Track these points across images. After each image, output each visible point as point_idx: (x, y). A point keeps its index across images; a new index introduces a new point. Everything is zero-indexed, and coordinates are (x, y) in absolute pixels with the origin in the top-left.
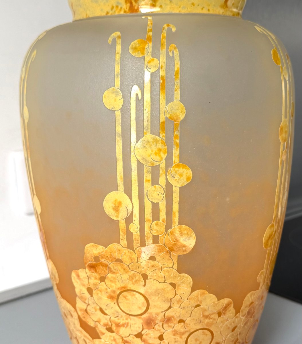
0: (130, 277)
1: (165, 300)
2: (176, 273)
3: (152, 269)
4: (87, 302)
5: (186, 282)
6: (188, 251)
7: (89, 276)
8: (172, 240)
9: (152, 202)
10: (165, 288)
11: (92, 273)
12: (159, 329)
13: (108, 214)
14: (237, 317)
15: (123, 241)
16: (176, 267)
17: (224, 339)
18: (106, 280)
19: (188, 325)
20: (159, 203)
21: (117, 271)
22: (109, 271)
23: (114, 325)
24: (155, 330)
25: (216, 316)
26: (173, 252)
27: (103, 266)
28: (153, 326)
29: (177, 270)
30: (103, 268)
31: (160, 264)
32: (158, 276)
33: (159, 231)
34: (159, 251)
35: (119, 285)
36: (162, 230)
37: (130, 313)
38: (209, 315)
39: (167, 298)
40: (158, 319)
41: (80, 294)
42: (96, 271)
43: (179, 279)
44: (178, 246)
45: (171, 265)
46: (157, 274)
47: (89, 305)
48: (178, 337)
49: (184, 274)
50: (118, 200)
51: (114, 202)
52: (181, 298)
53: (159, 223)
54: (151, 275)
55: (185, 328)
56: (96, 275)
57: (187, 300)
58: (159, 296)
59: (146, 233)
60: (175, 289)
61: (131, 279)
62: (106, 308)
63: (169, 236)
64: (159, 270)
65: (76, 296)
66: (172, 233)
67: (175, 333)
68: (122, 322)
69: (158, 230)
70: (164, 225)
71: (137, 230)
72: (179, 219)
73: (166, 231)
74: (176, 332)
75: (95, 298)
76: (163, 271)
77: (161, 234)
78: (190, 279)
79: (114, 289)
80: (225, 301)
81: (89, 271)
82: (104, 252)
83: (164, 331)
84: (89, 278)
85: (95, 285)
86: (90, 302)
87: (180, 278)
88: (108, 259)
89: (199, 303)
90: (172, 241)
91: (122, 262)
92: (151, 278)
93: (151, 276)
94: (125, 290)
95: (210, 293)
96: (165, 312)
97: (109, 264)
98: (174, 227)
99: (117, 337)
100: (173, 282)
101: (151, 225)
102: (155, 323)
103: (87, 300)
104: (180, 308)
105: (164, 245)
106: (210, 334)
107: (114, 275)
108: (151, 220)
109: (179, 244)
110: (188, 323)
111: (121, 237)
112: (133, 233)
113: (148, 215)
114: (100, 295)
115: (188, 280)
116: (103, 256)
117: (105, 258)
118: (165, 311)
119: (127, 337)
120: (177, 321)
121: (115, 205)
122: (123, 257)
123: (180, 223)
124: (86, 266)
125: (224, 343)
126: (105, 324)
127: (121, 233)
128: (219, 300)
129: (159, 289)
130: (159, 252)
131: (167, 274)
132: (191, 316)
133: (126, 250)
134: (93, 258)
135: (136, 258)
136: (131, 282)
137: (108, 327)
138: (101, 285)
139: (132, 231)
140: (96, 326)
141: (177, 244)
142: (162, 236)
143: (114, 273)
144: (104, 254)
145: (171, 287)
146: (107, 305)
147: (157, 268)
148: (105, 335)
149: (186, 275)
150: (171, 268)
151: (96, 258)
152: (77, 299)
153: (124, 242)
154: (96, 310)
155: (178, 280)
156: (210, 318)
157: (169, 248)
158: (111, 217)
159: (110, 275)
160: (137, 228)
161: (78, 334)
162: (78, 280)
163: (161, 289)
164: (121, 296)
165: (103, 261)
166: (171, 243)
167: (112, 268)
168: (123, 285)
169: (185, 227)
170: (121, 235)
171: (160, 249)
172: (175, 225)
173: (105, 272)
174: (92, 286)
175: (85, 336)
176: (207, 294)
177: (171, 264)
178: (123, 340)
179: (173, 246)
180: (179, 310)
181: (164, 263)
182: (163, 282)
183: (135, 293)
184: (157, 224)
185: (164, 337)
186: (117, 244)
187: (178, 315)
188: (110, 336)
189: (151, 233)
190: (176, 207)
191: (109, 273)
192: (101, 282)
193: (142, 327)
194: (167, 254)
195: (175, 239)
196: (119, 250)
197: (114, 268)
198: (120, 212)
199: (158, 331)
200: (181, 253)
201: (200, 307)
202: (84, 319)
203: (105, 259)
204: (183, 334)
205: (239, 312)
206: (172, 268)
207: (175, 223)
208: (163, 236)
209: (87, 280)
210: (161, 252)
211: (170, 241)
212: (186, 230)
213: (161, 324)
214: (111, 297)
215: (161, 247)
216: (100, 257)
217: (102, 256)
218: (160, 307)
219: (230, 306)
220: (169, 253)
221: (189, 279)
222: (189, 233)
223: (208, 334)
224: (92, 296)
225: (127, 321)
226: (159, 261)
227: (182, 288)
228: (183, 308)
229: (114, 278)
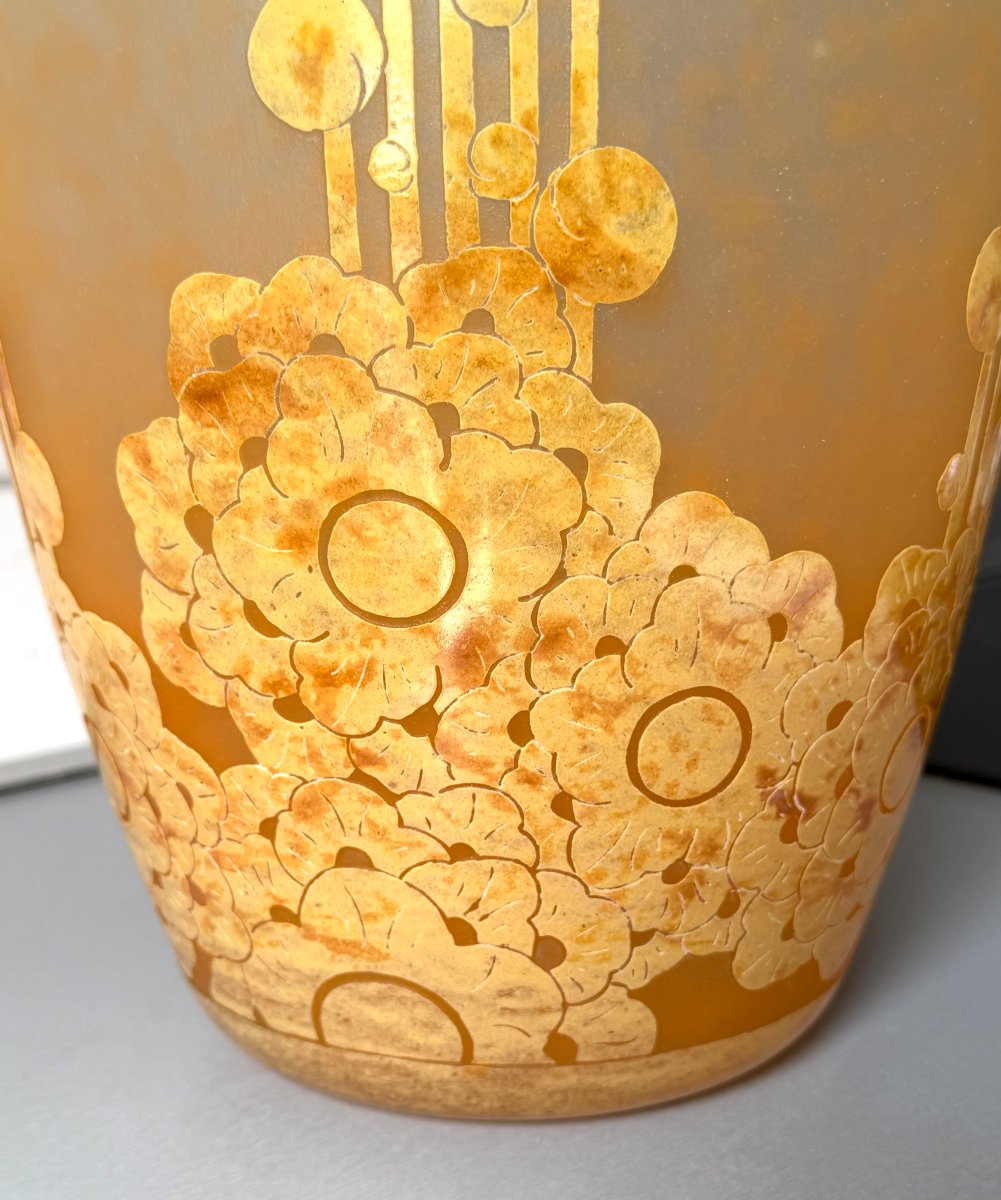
0: (379, 426)
1: (538, 538)
2: (587, 397)
3: (477, 380)
4: (187, 586)
5: (630, 445)
6: (643, 287)
7: (191, 450)
8: (571, 225)
9: (475, 24)
10: (536, 477)
11: (205, 431)
12: (512, 683)
13: (268, 104)
14: (849, 658)
15: (342, 240)
16: (585, 366)
17: (794, 757)
18: (269, 457)
19: (641, 669)
20: (505, 29)
21: (320, 398)
22: (283, 407)
23: (309, 679)
24: (495, 688)
25: (760, 632)
26: (573, 286)
27: (253, 383)
28: (486, 673)
29: (590, 380)
30: (256, 392)
31: (513, 350)
32: (505, 414)
33: (508, 176)
34: (510, 279)
35: (330, 471)
36: (520, 174)
37: (380, 613)
38: (730, 627)
39: (545, 528)
40: (507, 637)
41: (159, 555)
42: (223, 417)
43: (602, 430)
44: (598, 256)
45: (562, 358)
46: (499, 402)
47: (197, 597)
48: (593, 726)
49: (622, 406)
50: (318, 26)
51: (298, 38)
52: (611, 527)
53: (508, 136)
54: (473, 409)
55: (627, 681)
56: (224, 438)
57: (637, 539)
58: (512, 516)
59: (448, 187)
60: (581, 479)
61: (383, 434)
62: (274, 597)
63: (555, 203)
64: (510, 382)
65: (141, 566)
66: (566, 186)
67: (584, 705)
68: (344, 658)
69: (503, 170)
70: (530, 145)
71: (407, 174)
72: (600, 113)
73: (542, 177)
74: (586, 700)
75: (220, 560)
76: (529, 389)
77: (518, 194)
78: (649, 431)
79: (308, 492)
80: (805, 566)
81: (194, 420)
82: (259, 306)
83: (535, 693)
84: (192, 456)
85: (219, 487)
86: (201, 583)
87: (603, 424)
88: (278, 340)
89: (688, 560)
90: (567, 232)
91: (342, 352)
92: (474, 424)
93: (474, 415)
94: (354, 493)
95: (737, 515)
96: (537, 599)
97: (282, 368)
98: (576, 157)
99: (325, 739)
100: (572, 444)
101: (470, 148)
102: (494, 653)
103: (188, 576)
104: (605, 581)
105: (532, 249)
106: (737, 723)
107: (304, 425)
108: (473, 117)
109: (600, 246)
110: (637, 656)
111: (334, 220)
112: (386, 193)
113: (456, 94)
114: (243, 538)
115: (640, 439)
116: (252, 329)
117: (263, 337)
118: (535, 594)
119: (369, 734)
120: (590, 644)
121: (303, 50)
122: (343, 324)
123: (605, 137)
124: (178, 399)
125: (796, 776)
126: (270, 681)
127: (333, 197)
128: (776, 553)
129: (508, 484)
130: (506, 286)
131: (546, 403)
132: (651, 623)
133: (359, 286)
134: (208, 351)
135: (404, 325)
136: (382, 452)
137: (282, 694)
138: (249, 484)
139: (380, 179)
140: (231, 700)
141: (592, 246)
142: (521, 202)
143: (303, 411)
144: (257, 318)
145: (561, 472)
146: (277, 584)
147: (501, 372)
148: (271, 736)
149: (634, 412)
150: (563, 374)
151: (225, 347)
152: (147, 581)
153: (348, 245)
154: (228, 617)
155: (595, 435)
156: (736, 642)
157: (555, 269)
158: (287, 118)
159: (286, 427)
160: (408, 164)
161: (155, 764)
162: (145, 486)
163: (518, 480)
164: (338, 528)
165: (254, 353)
166: (563, 239)
167: (295, 386)
168: (346, 470)
169: (627, 159)
170: (334, 208)
171: (513, 274)
172: (583, 143)
173: (263, 411)
174: (206, 499)
175: (183, 767)
176: (723, 514)
177: (565, 351)
178: (351, 750)
179: (574, 258)
180: (598, 588)
181: (532, 346)
182: (526, 446)
183: (400, 505)
184: (497, 141)
185: (535, 725)
186: (316, 257)
187: (595, 613)
188: (294, 739)
189: (473, 190)
190: (585, 50)
191: (281, 418)
192: (246, 470)
193: (433, 678)
194: (545, 298)
195: (584, 222)
196: (326, 289)
197: (302, 384)
198: (326, 86)
199: (508, 697)
200: (613, 297)
201: (695, 579)
202: (174, 679)
203: (264, 343)
204: (618, 709)
205: (861, 636)
206: (569, 370)
207: (584, 137)
208: (526, 200)
209: (185, 469)
210: (520, 288)
211: (559, 228)
212: (634, 172)
213: (520, 657)
214: (294, 541)
215: (519, 262)
216: (241, 336)
217: (247, 332)
218: (516, 575)
219: (824, 595)
220: (554, 296)
221: (646, 429)
222: (647, 192)
223: (727, 720)
224: (208, 548)
225: (367, 653)
226: (509, 337)
227: (615, 476)
228: (619, 580)
229: (307, 440)
